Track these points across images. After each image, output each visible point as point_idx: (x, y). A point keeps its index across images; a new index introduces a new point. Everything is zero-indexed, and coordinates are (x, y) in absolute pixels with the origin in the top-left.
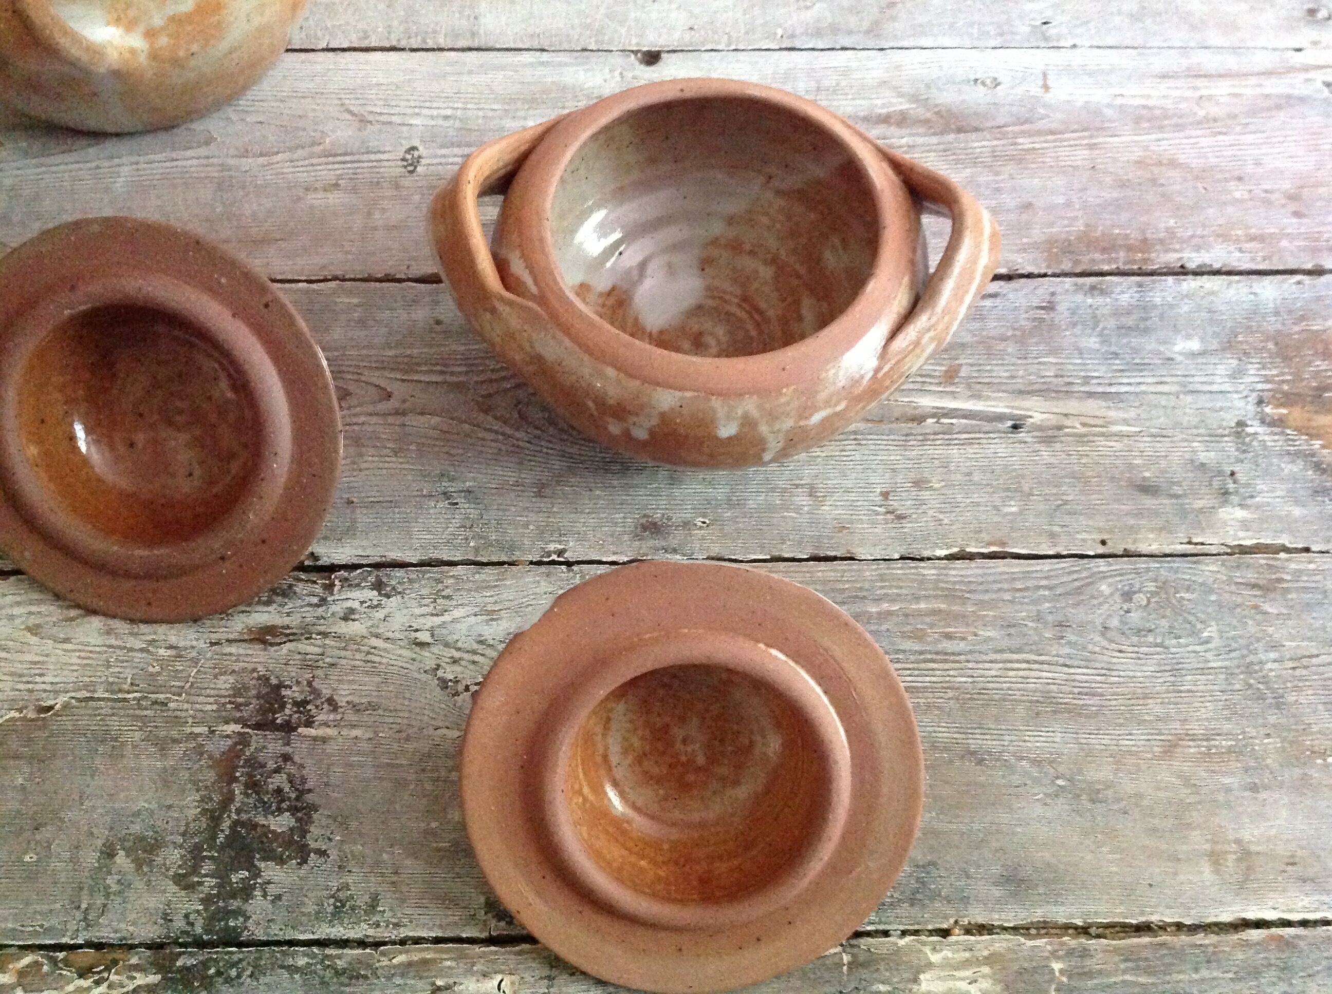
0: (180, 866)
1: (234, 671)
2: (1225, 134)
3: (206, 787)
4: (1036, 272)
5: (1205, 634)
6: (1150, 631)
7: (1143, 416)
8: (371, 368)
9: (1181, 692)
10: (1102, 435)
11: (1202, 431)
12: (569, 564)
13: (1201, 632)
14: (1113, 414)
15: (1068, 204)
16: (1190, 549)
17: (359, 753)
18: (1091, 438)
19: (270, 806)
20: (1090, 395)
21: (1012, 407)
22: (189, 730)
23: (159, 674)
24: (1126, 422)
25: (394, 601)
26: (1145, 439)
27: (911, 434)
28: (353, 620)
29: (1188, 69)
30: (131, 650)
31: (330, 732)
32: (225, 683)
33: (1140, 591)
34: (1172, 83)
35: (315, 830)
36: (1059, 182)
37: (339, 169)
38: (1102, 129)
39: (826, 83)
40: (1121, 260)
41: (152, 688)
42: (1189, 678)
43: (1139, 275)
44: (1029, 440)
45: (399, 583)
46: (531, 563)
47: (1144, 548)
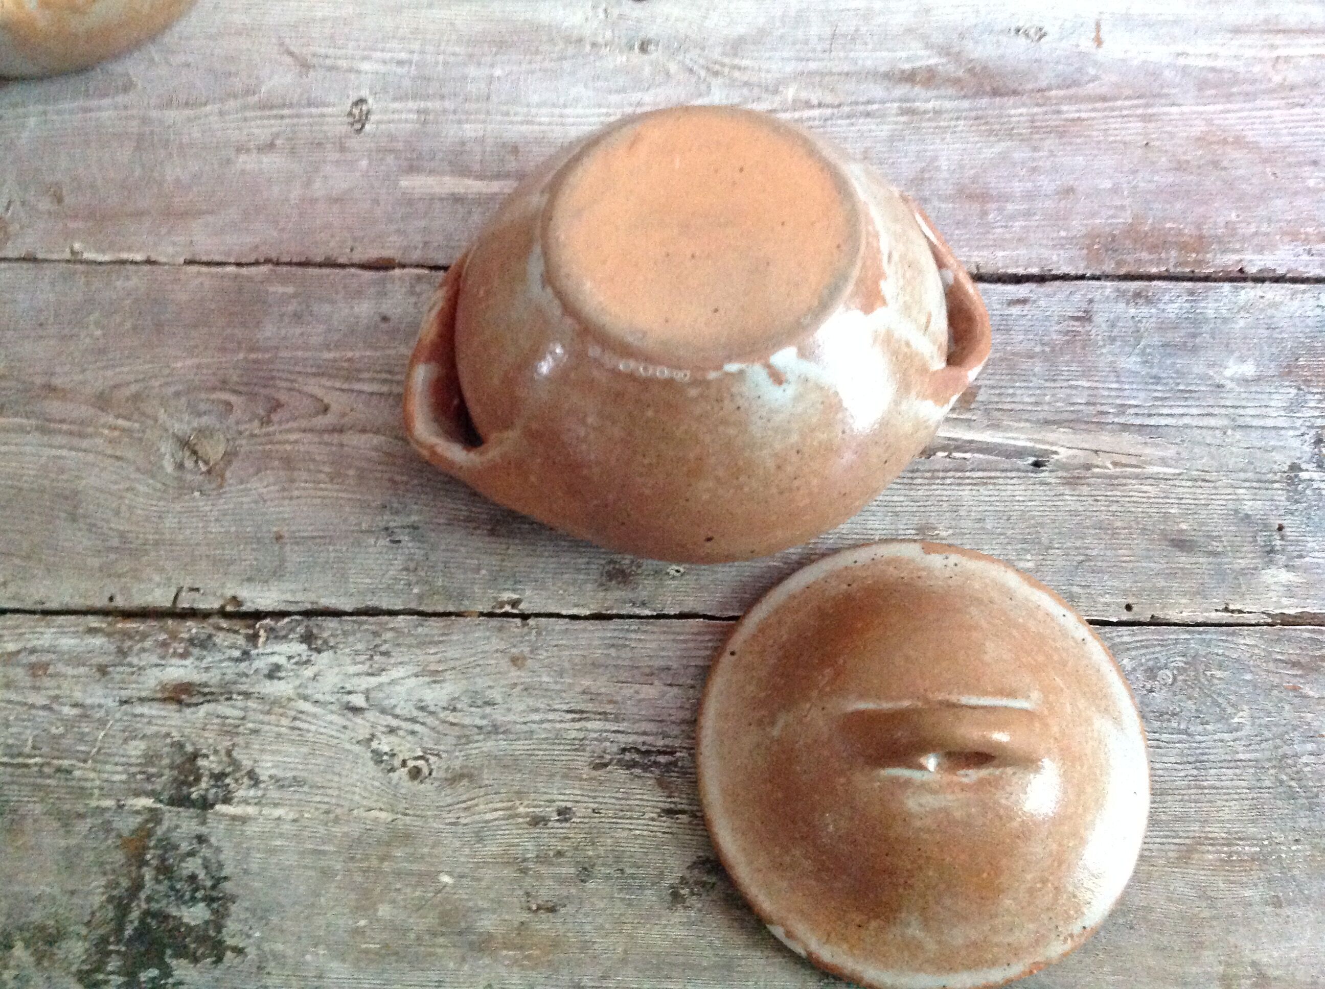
0: (83, 961)
1: (144, 736)
2: (1303, 106)
3: (114, 871)
4: (1073, 273)
5: (1236, 720)
6: (1174, 714)
7: (1185, 455)
8: (307, 374)
9: (1205, 788)
10: (1137, 477)
11: (1250, 475)
12: (524, 617)
13: (1231, 716)
14: (1149, 451)
15: (1116, 190)
16: (1226, 617)
17: (281, 835)
18: (1124, 481)
19: (182, 896)
20: (1125, 427)
21: (1036, 441)
22: (93, 803)
23: (62, 736)
24: (1164, 462)
25: (326, 656)
26: (1184, 483)
27: (918, 470)
28: (280, 679)
29: (1266, 21)
30: (33, 706)
31: (251, 810)
32: (136, 749)
33: (1166, 667)
34: (1247, 40)
35: (231, 925)
36: (1107, 161)
37: (276, 126)
38: (1159, 95)
39: (843, 29)
40: (1171, 261)
41: (56, 754)
42: (1212, 771)
43: (1190, 279)
44: (1053, 481)
45: (332, 635)
46: (482, 614)
47: (1173, 615)
